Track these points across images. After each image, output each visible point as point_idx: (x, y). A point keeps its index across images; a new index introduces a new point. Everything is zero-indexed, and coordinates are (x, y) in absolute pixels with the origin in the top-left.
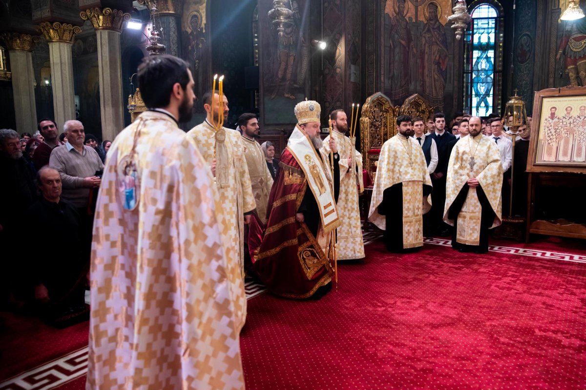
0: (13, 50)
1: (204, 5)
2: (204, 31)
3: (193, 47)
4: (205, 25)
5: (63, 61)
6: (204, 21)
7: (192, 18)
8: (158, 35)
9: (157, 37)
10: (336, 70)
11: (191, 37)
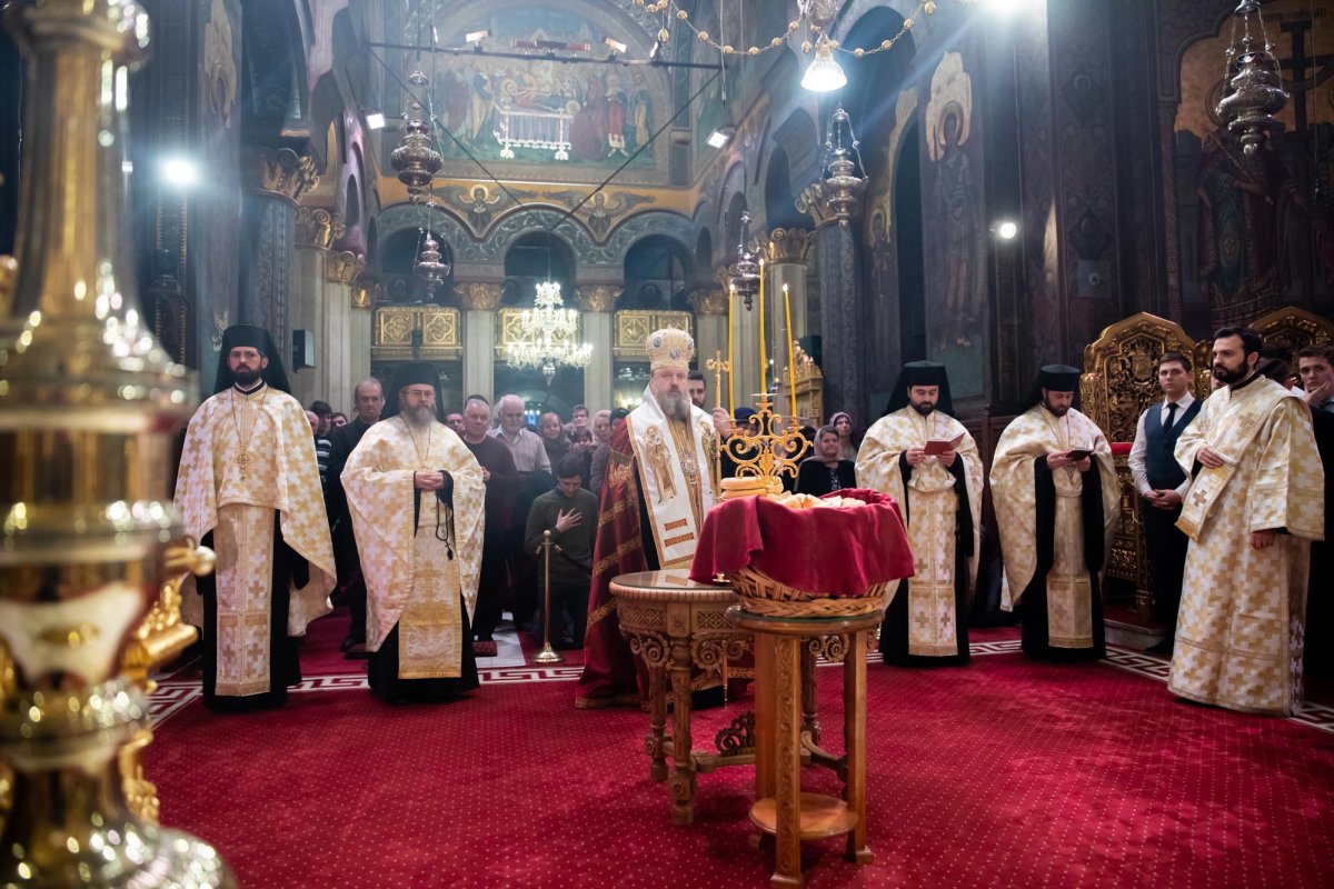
0: (703, 314)
1: (889, 194)
2: (889, 240)
3: (877, 273)
4: (890, 228)
5: (744, 324)
6: (889, 223)
7: (875, 220)
8: (750, 260)
9: (749, 263)
10: (1044, 276)
11: (874, 254)
